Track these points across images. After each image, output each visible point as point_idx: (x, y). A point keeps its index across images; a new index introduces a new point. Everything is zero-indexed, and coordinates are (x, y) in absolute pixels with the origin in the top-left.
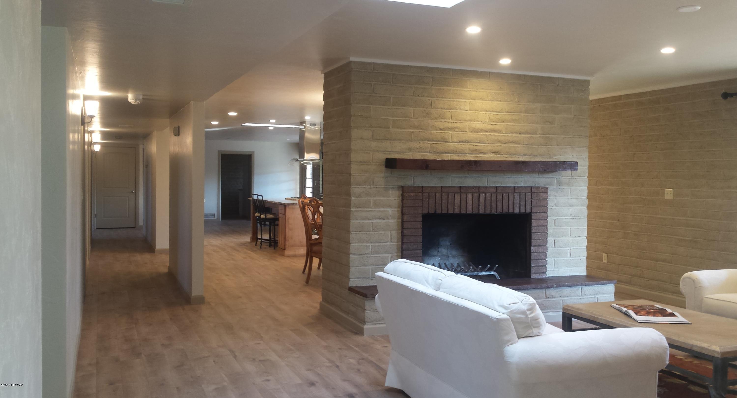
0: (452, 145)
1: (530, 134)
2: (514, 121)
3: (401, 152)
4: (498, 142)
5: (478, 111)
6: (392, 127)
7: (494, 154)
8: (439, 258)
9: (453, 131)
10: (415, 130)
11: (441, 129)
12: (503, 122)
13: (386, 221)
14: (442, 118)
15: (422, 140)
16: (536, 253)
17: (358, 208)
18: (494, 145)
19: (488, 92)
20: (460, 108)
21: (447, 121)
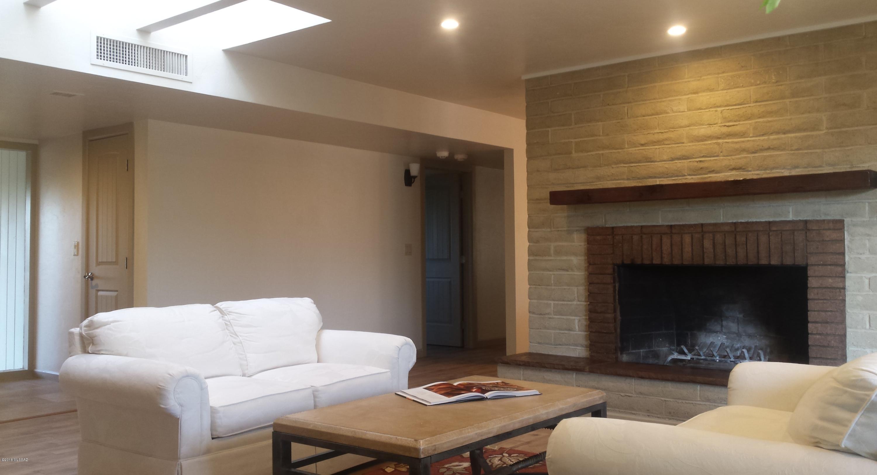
0: (660, 165)
1: (805, 130)
2: (770, 113)
3: (587, 183)
4: (742, 151)
5: (702, 109)
6: (575, 152)
7: (734, 171)
8: (724, 336)
9: (662, 145)
10: (605, 152)
11: (642, 145)
12: (749, 119)
13: (570, 273)
14: (644, 129)
15: (616, 164)
16: (819, 334)
17: (536, 255)
18: (733, 157)
19: (720, 77)
20: (672, 110)
21: (651, 132)
